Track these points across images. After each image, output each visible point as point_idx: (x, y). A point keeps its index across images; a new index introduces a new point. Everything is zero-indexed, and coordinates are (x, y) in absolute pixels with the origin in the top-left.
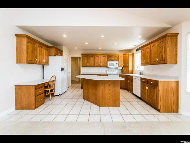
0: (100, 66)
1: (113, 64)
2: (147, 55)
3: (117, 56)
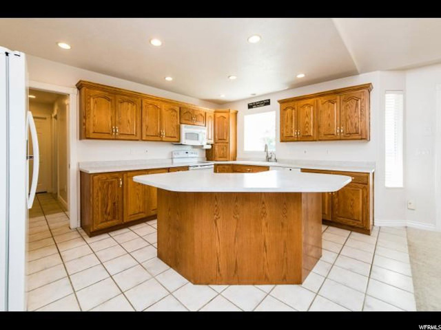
0: (159, 139)
1: (196, 136)
2: (307, 120)
3: (203, 114)
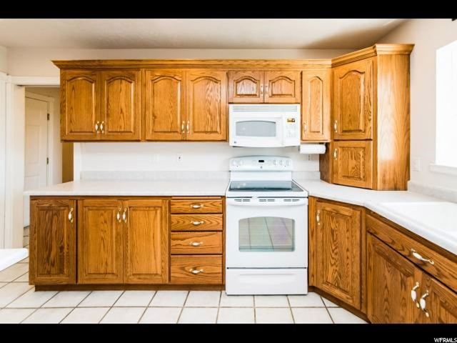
0: (178, 136)
3: (295, 76)
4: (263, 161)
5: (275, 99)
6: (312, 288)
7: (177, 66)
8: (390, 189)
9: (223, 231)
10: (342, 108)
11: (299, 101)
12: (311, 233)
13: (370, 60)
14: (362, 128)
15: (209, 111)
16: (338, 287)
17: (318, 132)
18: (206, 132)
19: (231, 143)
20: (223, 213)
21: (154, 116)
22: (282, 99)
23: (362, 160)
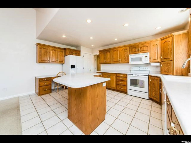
4: (140, 68)
5: (142, 52)
6: (150, 99)
7: (118, 48)
8: (180, 75)
9: (127, 81)
10: (164, 52)
11: (149, 51)
12: (149, 85)
13: (172, 37)
14: (169, 57)
15: (125, 56)
16: (155, 97)
17: (156, 59)
18: (124, 61)
19: (130, 63)
20: (127, 77)
21: (114, 58)
22: (144, 52)
23: (169, 67)
